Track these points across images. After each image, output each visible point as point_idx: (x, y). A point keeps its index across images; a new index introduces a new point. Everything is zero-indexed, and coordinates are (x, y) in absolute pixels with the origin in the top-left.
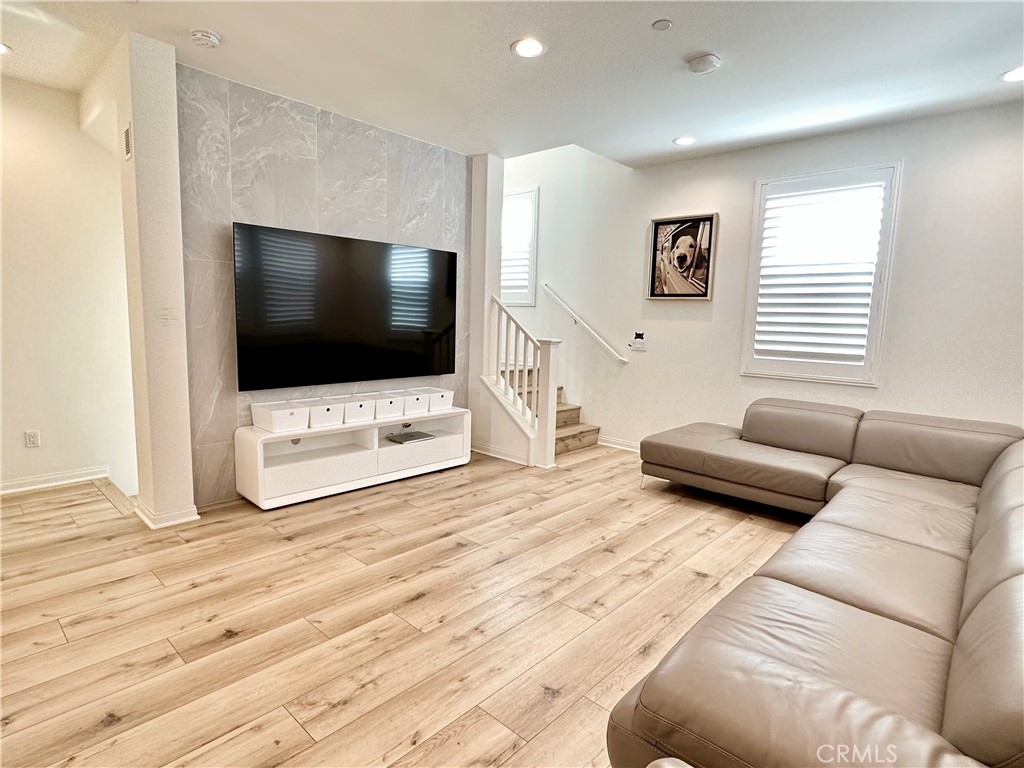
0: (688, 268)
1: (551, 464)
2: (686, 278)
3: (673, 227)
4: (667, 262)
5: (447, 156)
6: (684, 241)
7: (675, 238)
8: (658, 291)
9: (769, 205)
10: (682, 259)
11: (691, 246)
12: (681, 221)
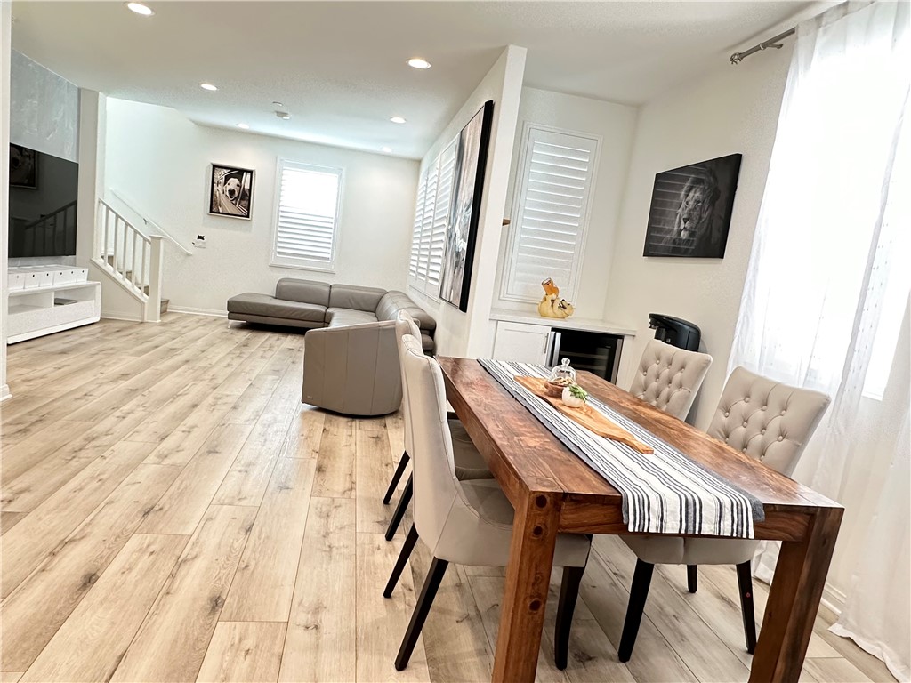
0: (236, 199)
1: (159, 321)
2: (235, 204)
3: (226, 171)
4: (221, 192)
5: (68, 87)
6: (234, 181)
7: (227, 178)
8: (214, 210)
9: (284, 172)
10: (232, 192)
11: (238, 185)
12: (232, 169)
